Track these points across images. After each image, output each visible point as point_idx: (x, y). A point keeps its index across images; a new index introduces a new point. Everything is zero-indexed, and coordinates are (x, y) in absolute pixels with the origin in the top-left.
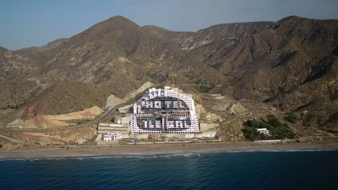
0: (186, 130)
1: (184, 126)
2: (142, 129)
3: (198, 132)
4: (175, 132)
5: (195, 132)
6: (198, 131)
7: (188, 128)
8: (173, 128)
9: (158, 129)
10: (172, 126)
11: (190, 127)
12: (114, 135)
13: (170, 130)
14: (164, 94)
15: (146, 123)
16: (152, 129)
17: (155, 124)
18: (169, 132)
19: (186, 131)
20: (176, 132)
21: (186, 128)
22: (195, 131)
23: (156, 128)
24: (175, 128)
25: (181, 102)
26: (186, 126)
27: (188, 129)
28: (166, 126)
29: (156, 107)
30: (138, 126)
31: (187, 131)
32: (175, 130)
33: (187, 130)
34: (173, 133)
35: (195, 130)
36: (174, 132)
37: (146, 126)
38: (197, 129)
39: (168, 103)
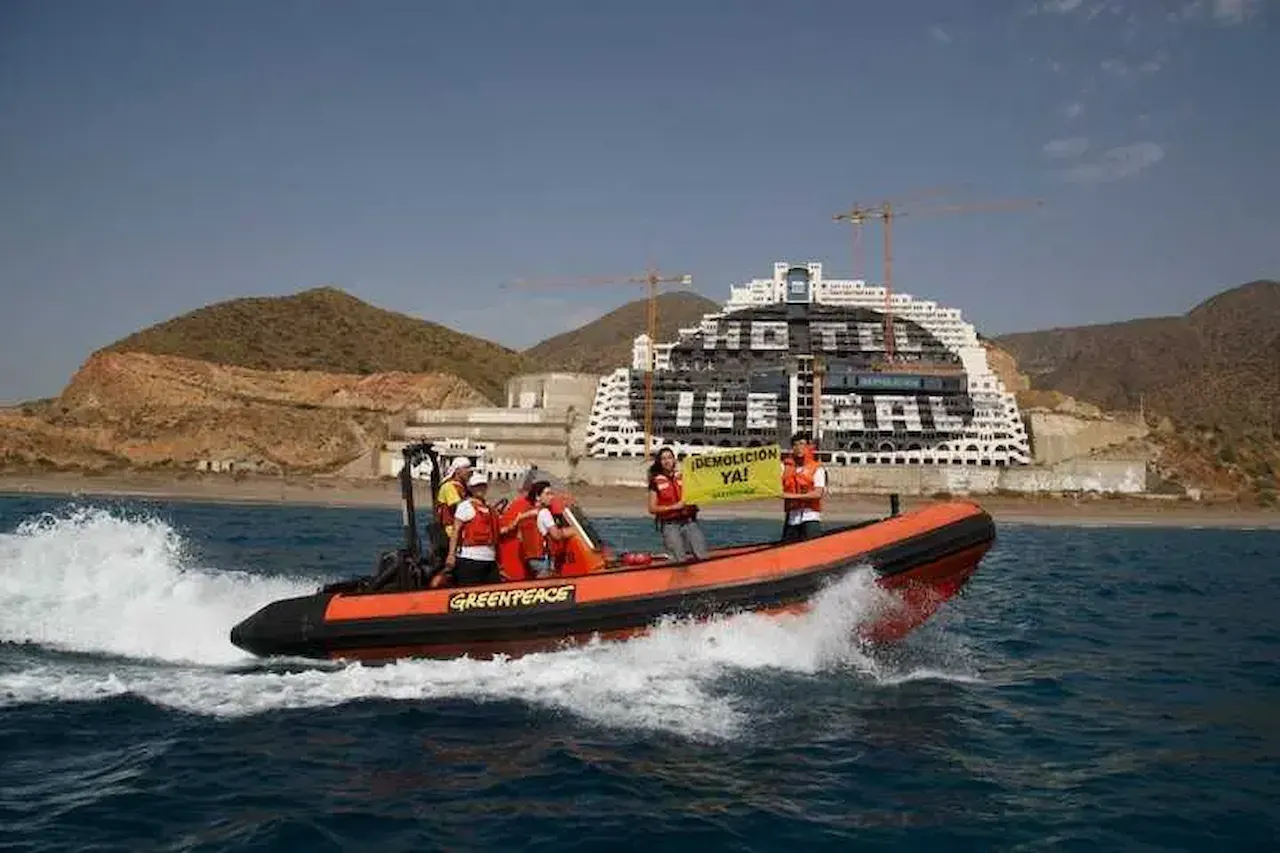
0: (942, 448)
1: (927, 422)
2: (655, 432)
3: (1025, 460)
4: (871, 460)
5: (1000, 463)
6: (1021, 453)
7: (957, 436)
8: (858, 433)
9: (758, 438)
10: (853, 421)
11: (968, 429)
12: (465, 447)
13: (841, 446)
14: (807, 288)
15: (686, 399)
16: (723, 437)
17: (744, 409)
18: (835, 455)
19: (943, 454)
20: (879, 456)
21: (945, 435)
22: (1002, 456)
23: (750, 425)
24: (873, 435)
25: (901, 326)
26: (943, 421)
27: (958, 442)
28: (810, 423)
29: (758, 344)
30: (635, 417)
31: (950, 455)
32: (871, 447)
33: (951, 444)
34: (855, 460)
35: (1000, 448)
36: (863, 456)
37: (684, 417)
38: (1014, 442)
39: (830, 333)
